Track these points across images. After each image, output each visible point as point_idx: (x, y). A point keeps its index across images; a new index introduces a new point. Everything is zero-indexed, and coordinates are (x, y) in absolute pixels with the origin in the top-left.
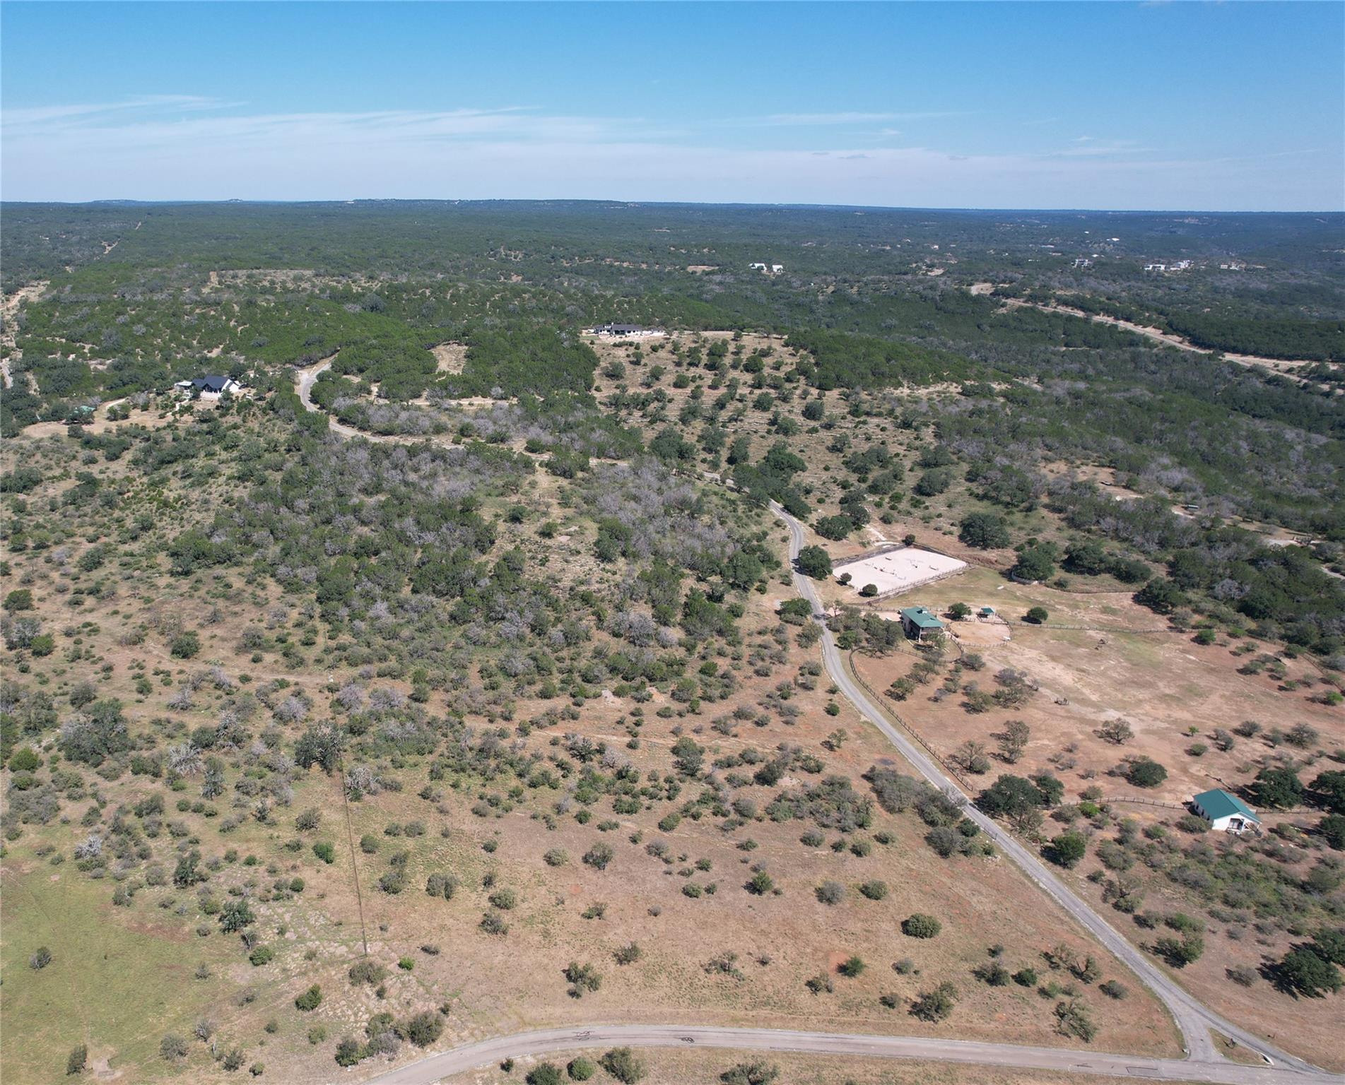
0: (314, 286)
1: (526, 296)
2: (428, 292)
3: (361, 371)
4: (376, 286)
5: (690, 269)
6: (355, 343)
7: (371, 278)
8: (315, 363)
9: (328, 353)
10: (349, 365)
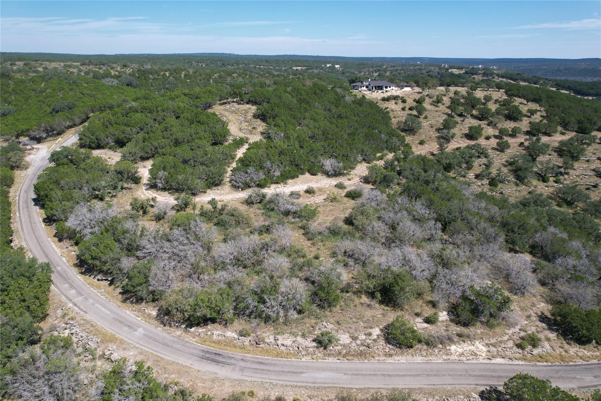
0: (80, 71)
1: (235, 75)
2: (167, 74)
3: (121, 143)
4: (128, 71)
5: (295, 68)
6: (111, 108)
7: (125, 66)
8: (59, 134)
9: (77, 121)
10: (102, 136)
